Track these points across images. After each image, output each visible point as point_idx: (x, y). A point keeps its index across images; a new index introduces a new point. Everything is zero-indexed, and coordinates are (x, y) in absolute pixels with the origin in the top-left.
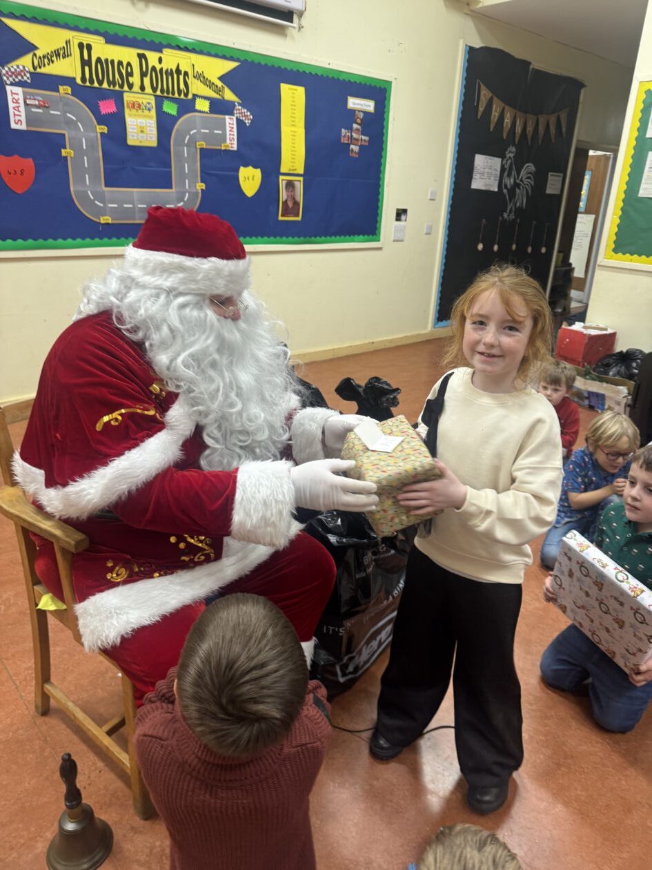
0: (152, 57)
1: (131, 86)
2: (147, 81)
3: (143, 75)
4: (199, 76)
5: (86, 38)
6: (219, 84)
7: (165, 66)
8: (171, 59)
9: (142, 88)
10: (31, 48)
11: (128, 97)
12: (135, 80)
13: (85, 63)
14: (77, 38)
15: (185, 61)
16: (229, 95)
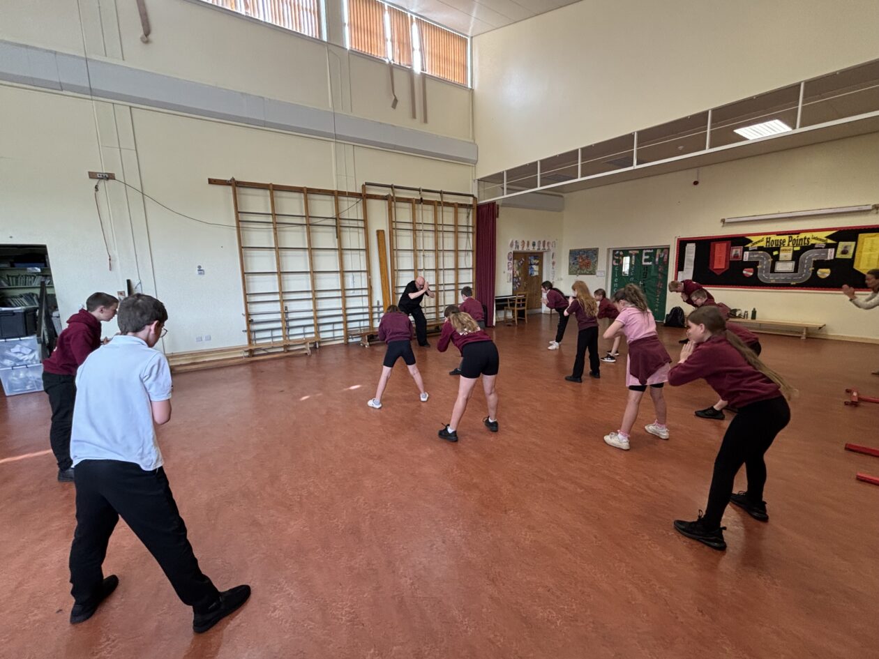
0: (795, 237)
1: (784, 245)
2: (791, 243)
3: (789, 241)
4: (814, 238)
5: (768, 236)
6: (825, 239)
7: (799, 238)
8: (802, 236)
9: (789, 245)
10: (750, 241)
11: (782, 248)
12: (786, 244)
13: (767, 242)
14: (765, 237)
15: (808, 235)
16: (830, 241)
